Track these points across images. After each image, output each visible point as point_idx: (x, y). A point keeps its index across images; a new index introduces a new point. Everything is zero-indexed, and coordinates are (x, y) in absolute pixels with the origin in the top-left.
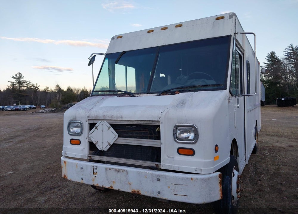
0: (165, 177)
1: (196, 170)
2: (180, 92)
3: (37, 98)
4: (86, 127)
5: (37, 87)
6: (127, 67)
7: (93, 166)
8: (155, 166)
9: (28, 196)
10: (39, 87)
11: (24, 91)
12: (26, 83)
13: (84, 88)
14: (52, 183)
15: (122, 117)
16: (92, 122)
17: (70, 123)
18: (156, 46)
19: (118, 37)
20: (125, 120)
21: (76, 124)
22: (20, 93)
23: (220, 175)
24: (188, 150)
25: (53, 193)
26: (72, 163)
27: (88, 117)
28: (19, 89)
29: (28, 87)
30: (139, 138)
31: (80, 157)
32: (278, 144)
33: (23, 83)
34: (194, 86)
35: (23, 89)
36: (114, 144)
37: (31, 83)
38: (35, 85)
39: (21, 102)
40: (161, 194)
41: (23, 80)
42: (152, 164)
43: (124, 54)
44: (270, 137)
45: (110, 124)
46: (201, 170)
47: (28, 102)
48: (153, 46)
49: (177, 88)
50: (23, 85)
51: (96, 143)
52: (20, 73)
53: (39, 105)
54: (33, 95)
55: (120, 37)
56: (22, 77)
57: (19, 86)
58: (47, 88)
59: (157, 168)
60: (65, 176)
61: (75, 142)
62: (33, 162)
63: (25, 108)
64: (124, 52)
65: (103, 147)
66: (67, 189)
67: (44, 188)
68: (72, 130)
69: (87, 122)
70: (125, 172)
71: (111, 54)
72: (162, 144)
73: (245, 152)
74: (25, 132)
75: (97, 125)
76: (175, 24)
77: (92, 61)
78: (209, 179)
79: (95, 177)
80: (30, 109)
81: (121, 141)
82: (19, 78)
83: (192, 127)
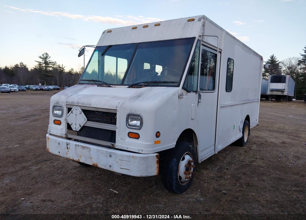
0: (115, 154)
1: (139, 151)
2: (146, 86)
3: (62, 79)
4: (65, 110)
5: (63, 68)
6: (118, 58)
7: (67, 143)
8: (111, 146)
9: (24, 164)
10: (64, 68)
11: (50, 71)
12: (52, 64)
13: (108, 72)
14: (47, 156)
15: (90, 105)
16: (69, 107)
17: (54, 106)
18: (136, 42)
19: (108, 31)
20: (93, 107)
21: (58, 108)
22: (46, 73)
23: (157, 156)
24: (135, 134)
25: (45, 164)
26: (53, 139)
27: (67, 102)
28: (46, 69)
29: (54, 67)
30: (103, 123)
31: (60, 135)
32: (273, 140)
33: (50, 64)
34: (156, 82)
35: (49, 69)
36: (84, 126)
37: (57, 64)
38: (61, 66)
39: (46, 83)
40: (112, 167)
41: (49, 61)
42: (109, 144)
43: (110, 47)
44: (270, 133)
45: (82, 110)
46: (142, 150)
47: (53, 82)
48: (134, 43)
49: (144, 83)
50: (49, 65)
51: (71, 124)
52: (47, 53)
53: (63, 86)
54: (58, 76)
55: (109, 31)
56: (49, 57)
57: (46, 66)
58: (72, 69)
59: (113, 148)
60: (48, 149)
61: (58, 123)
62: (39, 139)
63: (49, 89)
64: (109, 46)
65: (76, 128)
66: (57, 162)
67: (39, 159)
68: (55, 112)
69: (66, 107)
70: (88, 149)
71: (100, 47)
72: (117, 128)
73: (215, 143)
74: (42, 112)
75: (72, 110)
76: (155, 22)
77: (82, 53)
78: (146, 158)
79: (68, 151)
80: (54, 90)
81: (89, 124)
82: (45, 58)
83: (138, 116)
